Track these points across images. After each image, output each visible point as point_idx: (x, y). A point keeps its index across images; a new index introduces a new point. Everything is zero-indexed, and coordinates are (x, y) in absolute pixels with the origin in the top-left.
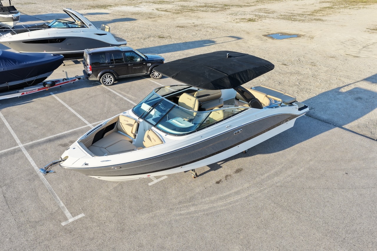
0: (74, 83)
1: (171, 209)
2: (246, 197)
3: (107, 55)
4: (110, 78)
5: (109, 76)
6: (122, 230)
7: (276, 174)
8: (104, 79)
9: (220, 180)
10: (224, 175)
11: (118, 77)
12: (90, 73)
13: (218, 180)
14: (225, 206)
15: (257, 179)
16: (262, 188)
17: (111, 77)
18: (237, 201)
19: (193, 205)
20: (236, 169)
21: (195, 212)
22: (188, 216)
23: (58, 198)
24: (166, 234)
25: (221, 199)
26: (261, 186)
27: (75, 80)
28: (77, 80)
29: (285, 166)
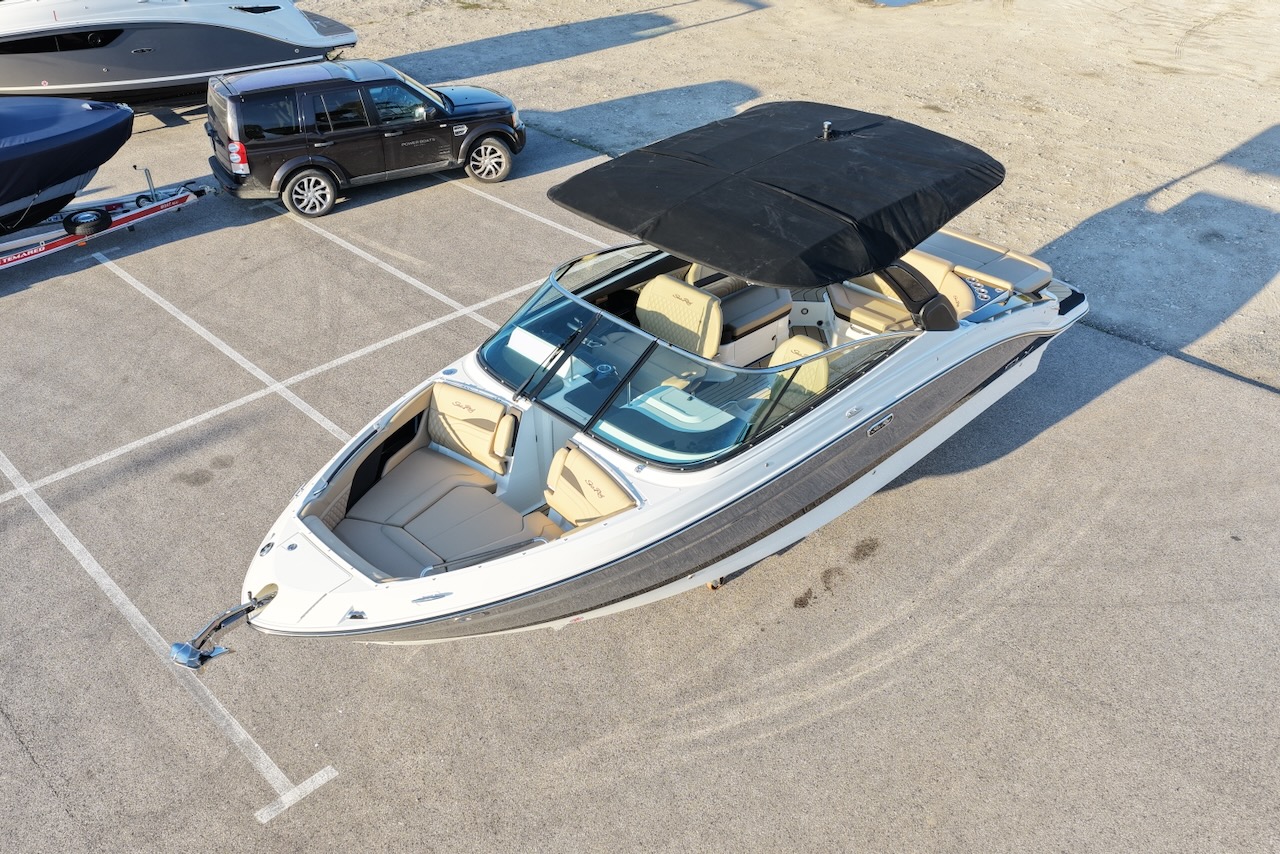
0: (179, 209)
1: (656, 724)
2: (915, 657)
3: (300, 99)
4: (318, 187)
5: (313, 179)
6: (494, 826)
7: (1000, 556)
8: (297, 193)
9: (809, 593)
10: (817, 572)
11: (349, 182)
12: (240, 172)
13: (800, 593)
14: (848, 697)
15: (938, 580)
16: (960, 617)
17: (323, 184)
18: (885, 675)
19: (732, 701)
20: (853, 543)
21: (746, 730)
22: (723, 749)
23: (221, 707)
24: (658, 828)
25: (825, 668)
26: (957, 607)
27: (187, 197)
28: (192, 198)
29: (1022, 520)
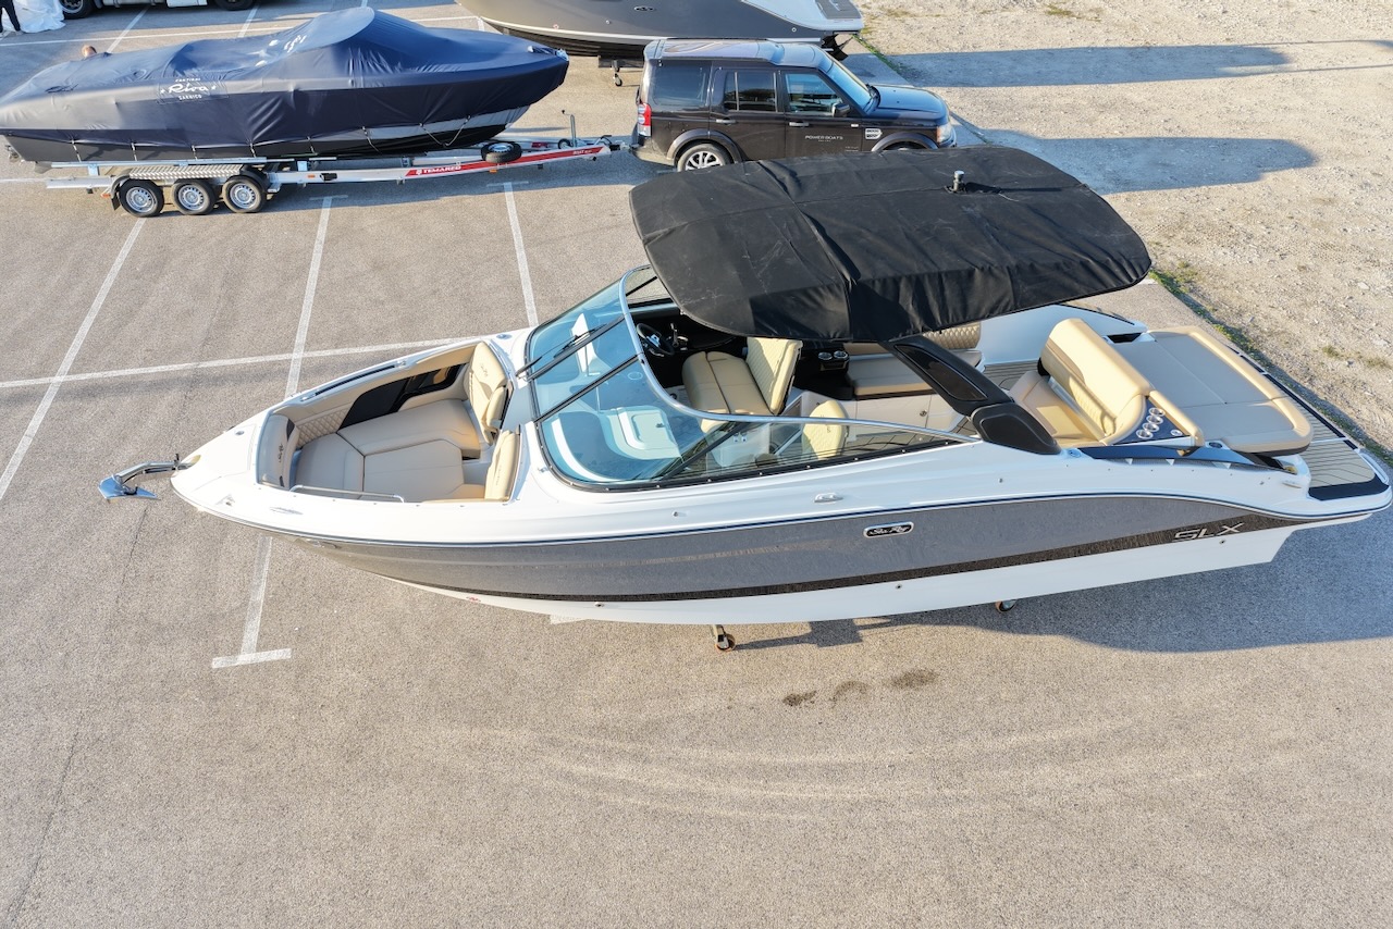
0: (595, 159)
3: (714, 73)
4: (712, 163)
8: (690, 164)
9: (809, 696)
10: (838, 679)
12: (643, 133)
13: (800, 688)
17: (718, 160)
20: (908, 668)
23: (265, 570)
27: (597, 150)
28: (606, 151)
